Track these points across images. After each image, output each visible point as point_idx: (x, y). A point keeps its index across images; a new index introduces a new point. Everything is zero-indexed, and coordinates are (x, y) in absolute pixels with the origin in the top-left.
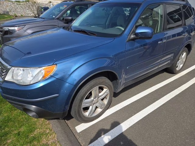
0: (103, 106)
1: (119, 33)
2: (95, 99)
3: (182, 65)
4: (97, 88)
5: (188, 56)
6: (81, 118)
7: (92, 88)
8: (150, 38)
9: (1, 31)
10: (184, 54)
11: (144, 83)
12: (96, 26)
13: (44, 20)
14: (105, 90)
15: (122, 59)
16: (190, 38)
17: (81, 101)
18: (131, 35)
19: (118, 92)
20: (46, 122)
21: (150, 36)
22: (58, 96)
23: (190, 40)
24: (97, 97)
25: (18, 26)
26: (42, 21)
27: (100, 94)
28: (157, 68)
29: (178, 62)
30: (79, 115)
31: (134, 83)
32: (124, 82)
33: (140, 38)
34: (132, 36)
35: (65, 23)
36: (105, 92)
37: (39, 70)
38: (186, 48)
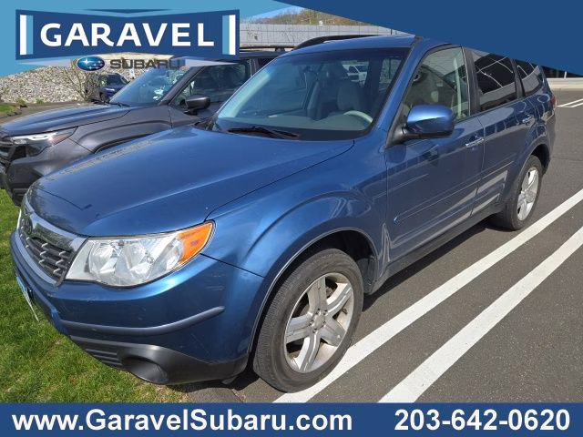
0: (339, 336)
1: (363, 128)
2: (316, 317)
3: (530, 206)
4: (321, 281)
5: (543, 179)
6: (285, 375)
7: (308, 281)
8: (447, 133)
9: (5, 149)
10: (533, 173)
11: (436, 263)
12: (281, 115)
13: (127, 109)
14: (341, 287)
15: (379, 196)
16: (541, 130)
17: (283, 321)
18: (395, 129)
19: (373, 292)
20: (181, 398)
21: (446, 129)
22: (222, 312)
23: (544, 135)
24: (321, 307)
25: (55, 131)
26: (122, 112)
27: (330, 301)
28: (470, 217)
29: (520, 197)
30: (280, 368)
31: (413, 261)
32: (389, 260)
33: (421, 136)
34: (400, 133)
35: (189, 113)
36: (343, 294)
37: (167, 239)
38: (536, 158)
